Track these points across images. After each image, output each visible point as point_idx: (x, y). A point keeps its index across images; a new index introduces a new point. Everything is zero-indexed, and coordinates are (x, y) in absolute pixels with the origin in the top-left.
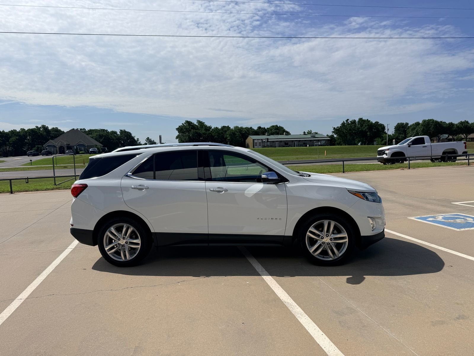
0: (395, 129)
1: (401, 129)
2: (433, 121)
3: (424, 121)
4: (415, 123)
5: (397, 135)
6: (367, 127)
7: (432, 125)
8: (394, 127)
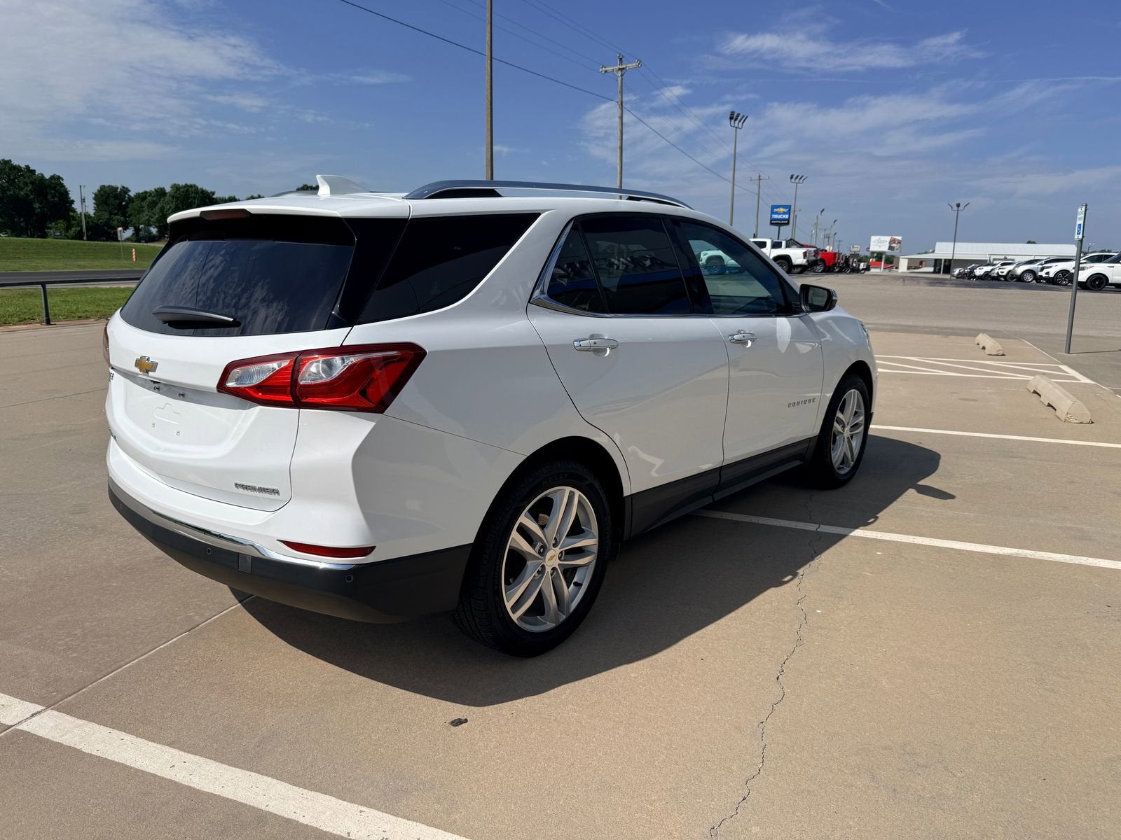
0: (95, 199)
1: (112, 200)
2: (195, 190)
3: (176, 188)
4: (156, 190)
5: (106, 215)
6: (30, 187)
7: (195, 198)
8: (93, 196)
